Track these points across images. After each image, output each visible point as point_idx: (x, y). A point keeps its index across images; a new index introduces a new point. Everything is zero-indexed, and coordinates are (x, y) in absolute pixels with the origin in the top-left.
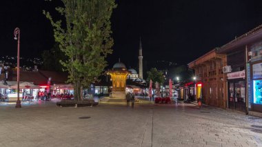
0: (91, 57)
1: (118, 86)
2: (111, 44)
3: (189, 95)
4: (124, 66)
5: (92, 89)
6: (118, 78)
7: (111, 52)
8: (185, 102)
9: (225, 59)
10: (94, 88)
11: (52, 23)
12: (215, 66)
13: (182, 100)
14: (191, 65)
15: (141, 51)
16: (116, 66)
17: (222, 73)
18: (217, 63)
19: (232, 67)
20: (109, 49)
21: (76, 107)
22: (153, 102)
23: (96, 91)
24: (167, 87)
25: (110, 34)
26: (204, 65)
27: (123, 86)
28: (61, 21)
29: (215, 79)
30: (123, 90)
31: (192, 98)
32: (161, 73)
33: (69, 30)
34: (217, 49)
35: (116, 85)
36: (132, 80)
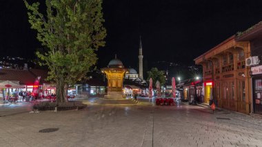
0: (75, 48)
1: (114, 85)
2: (103, 34)
3: (195, 95)
4: (121, 63)
5: (87, 89)
6: (114, 76)
7: (103, 44)
8: (190, 104)
9: (248, 49)
10: (89, 88)
11: (27, 5)
12: (232, 58)
13: (186, 101)
14: (198, 60)
15: (141, 50)
16: (112, 63)
17: (244, 67)
18: (235, 55)
19: (260, 58)
20: (100, 41)
21: (56, 111)
22: (153, 104)
23: (92, 92)
24: (168, 87)
25: (102, 23)
26: (215, 59)
27: (119, 85)
28: (38, 4)
29: (233, 75)
30: (120, 90)
31: (199, 100)
32: (162, 72)
33: (49, 15)
34: (239, 34)
35: (112, 85)
36: (131, 80)
